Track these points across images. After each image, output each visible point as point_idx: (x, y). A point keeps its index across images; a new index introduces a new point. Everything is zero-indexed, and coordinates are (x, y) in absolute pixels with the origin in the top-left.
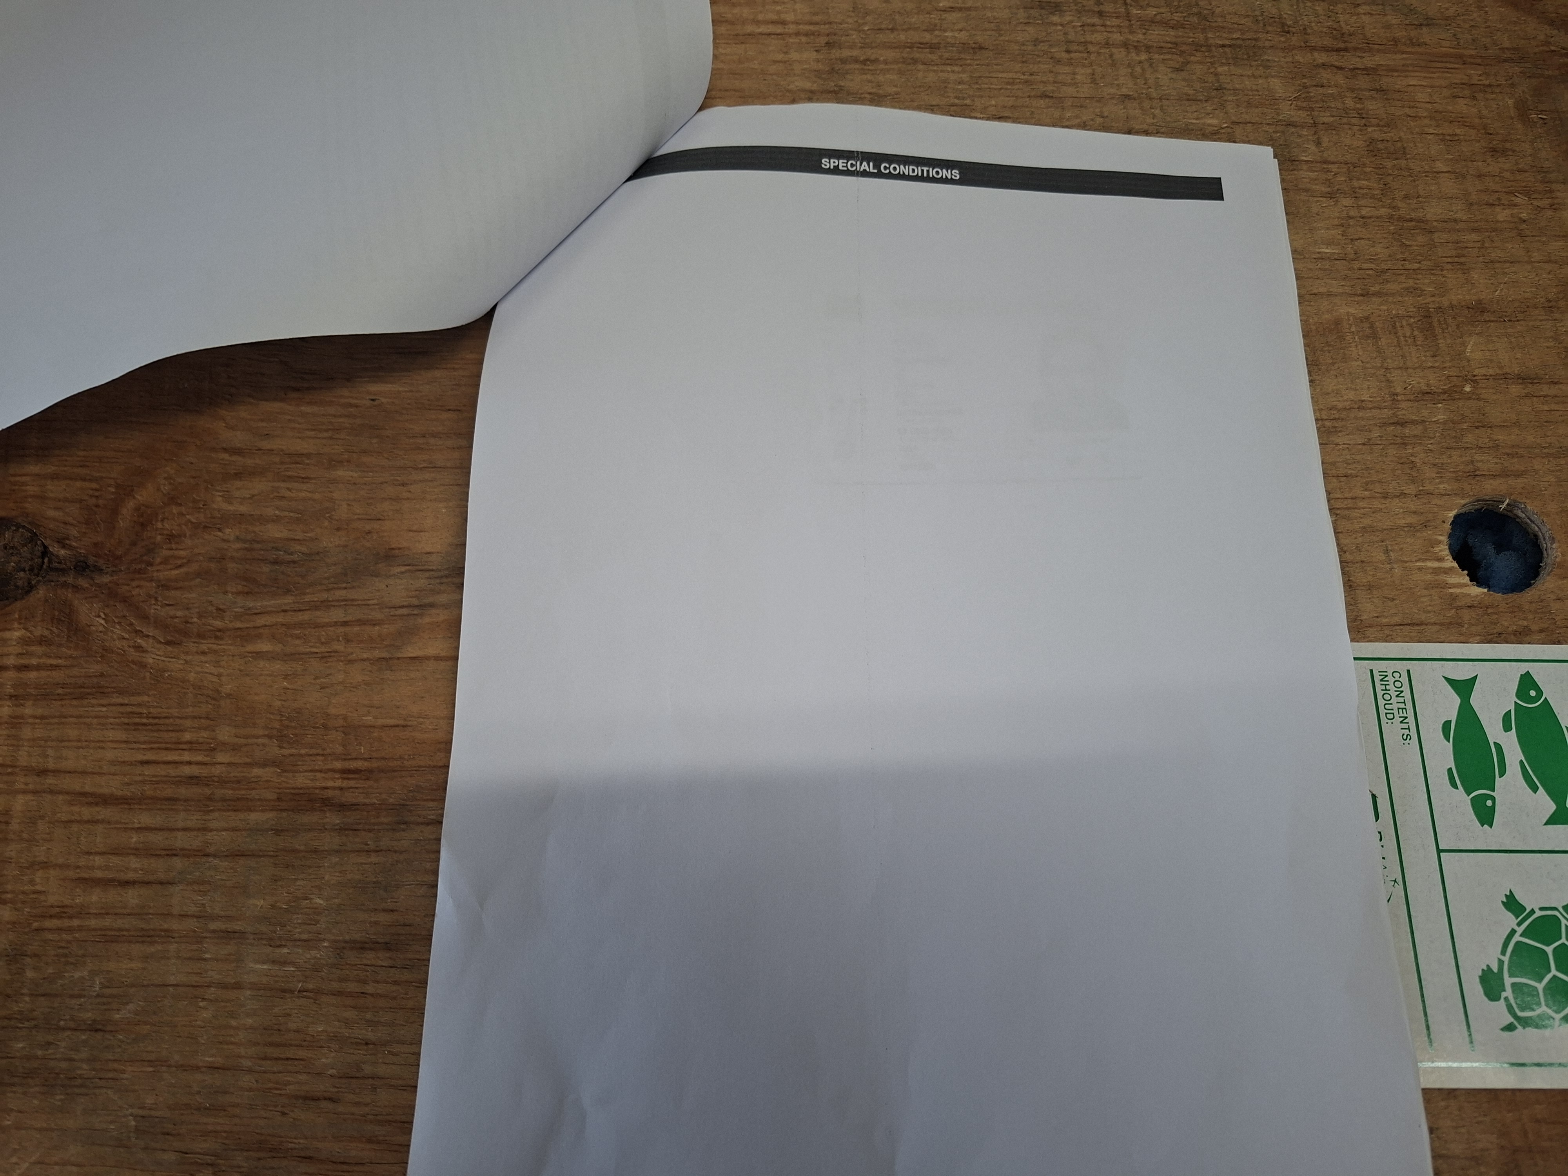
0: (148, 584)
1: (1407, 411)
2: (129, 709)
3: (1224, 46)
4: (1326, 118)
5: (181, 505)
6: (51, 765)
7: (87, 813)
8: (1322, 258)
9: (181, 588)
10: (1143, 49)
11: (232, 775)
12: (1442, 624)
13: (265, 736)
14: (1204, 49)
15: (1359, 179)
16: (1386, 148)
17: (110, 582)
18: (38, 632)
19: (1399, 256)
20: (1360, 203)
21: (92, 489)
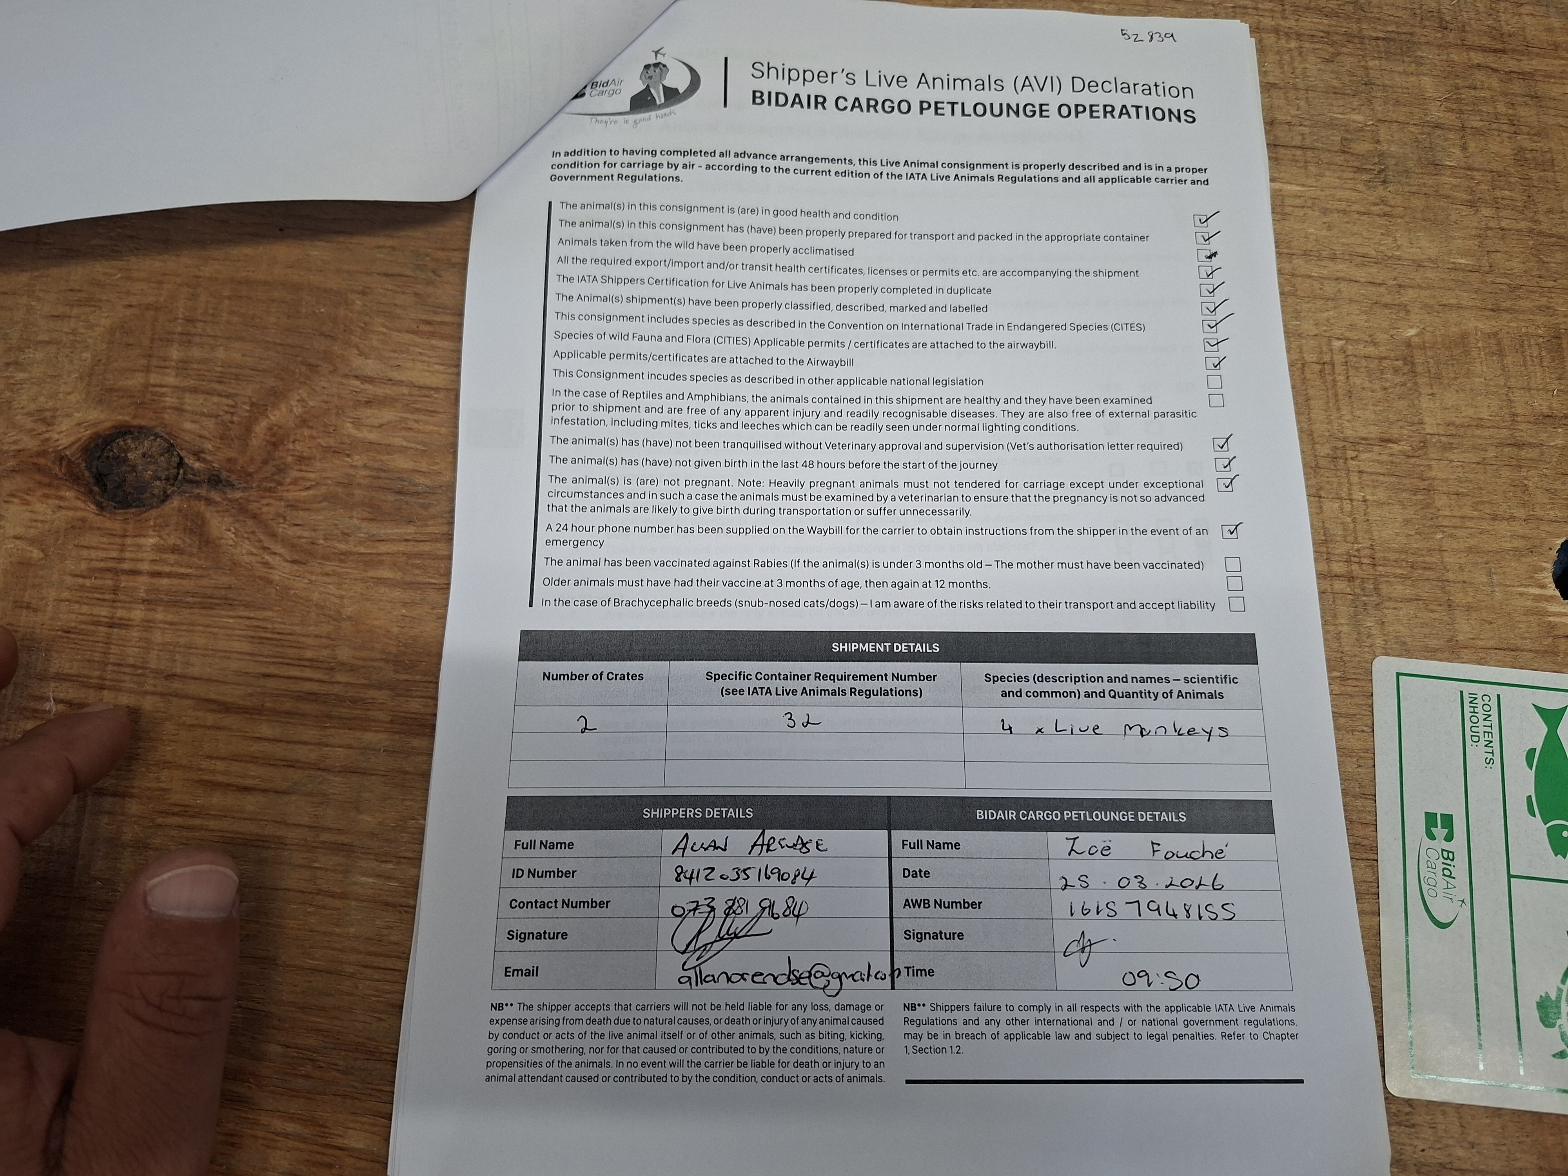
0: (278, 503)
1: (1525, 432)
2: (255, 623)
3: (1377, 38)
4: (1475, 122)
5: (312, 428)
6: (178, 671)
7: (211, 719)
8: (1455, 268)
9: (309, 509)
10: (1294, 36)
11: (349, 694)
12: (1536, 652)
13: (381, 659)
14: (1356, 40)
15: (1502, 189)
16: (1534, 158)
17: (241, 498)
18: (172, 540)
19: (1535, 273)
20: (1500, 214)
21: (228, 406)
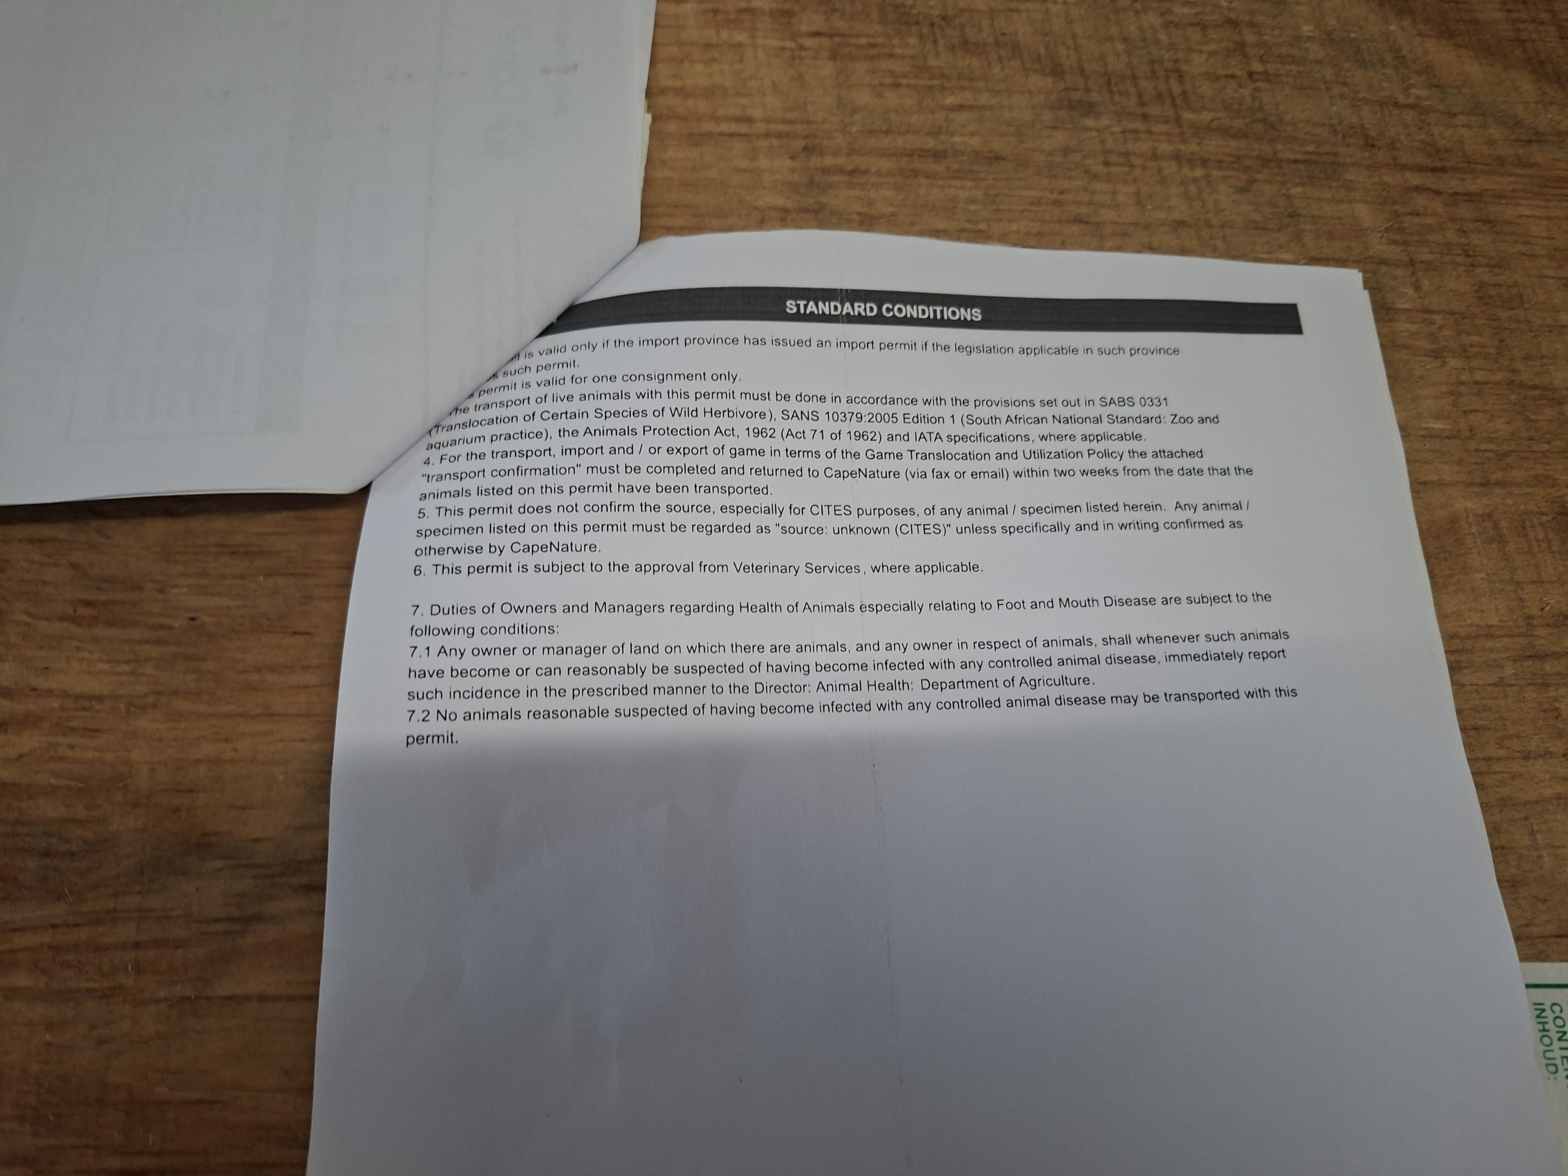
3: (1296, 161)
4: (1424, 254)
8: (1430, 435)
10: (1198, 163)
14: (1272, 164)
15: (1469, 334)
16: (1499, 294)
19: (1524, 434)
20: (1472, 365)
